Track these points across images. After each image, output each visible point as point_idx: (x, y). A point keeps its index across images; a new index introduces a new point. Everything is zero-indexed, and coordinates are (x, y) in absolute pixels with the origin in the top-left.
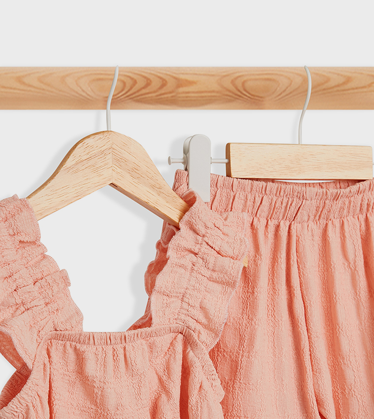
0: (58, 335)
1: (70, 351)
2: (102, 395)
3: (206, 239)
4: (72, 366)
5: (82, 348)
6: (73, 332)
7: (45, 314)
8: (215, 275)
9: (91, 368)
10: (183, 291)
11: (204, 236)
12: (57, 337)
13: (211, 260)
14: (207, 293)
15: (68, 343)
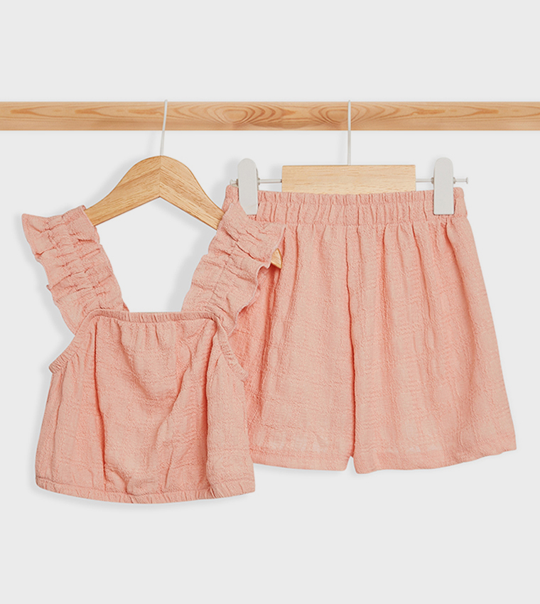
0: (103, 313)
1: (114, 325)
2: (133, 362)
3: (238, 243)
4: (116, 338)
5: (121, 323)
6: (114, 311)
7: (93, 295)
8: (241, 273)
9: (127, 339)
10: (214, 284)
11: (237, 241)
12: (102, 314)
13: (239, 260)
14: (235, 288)
15: (112, 319)
